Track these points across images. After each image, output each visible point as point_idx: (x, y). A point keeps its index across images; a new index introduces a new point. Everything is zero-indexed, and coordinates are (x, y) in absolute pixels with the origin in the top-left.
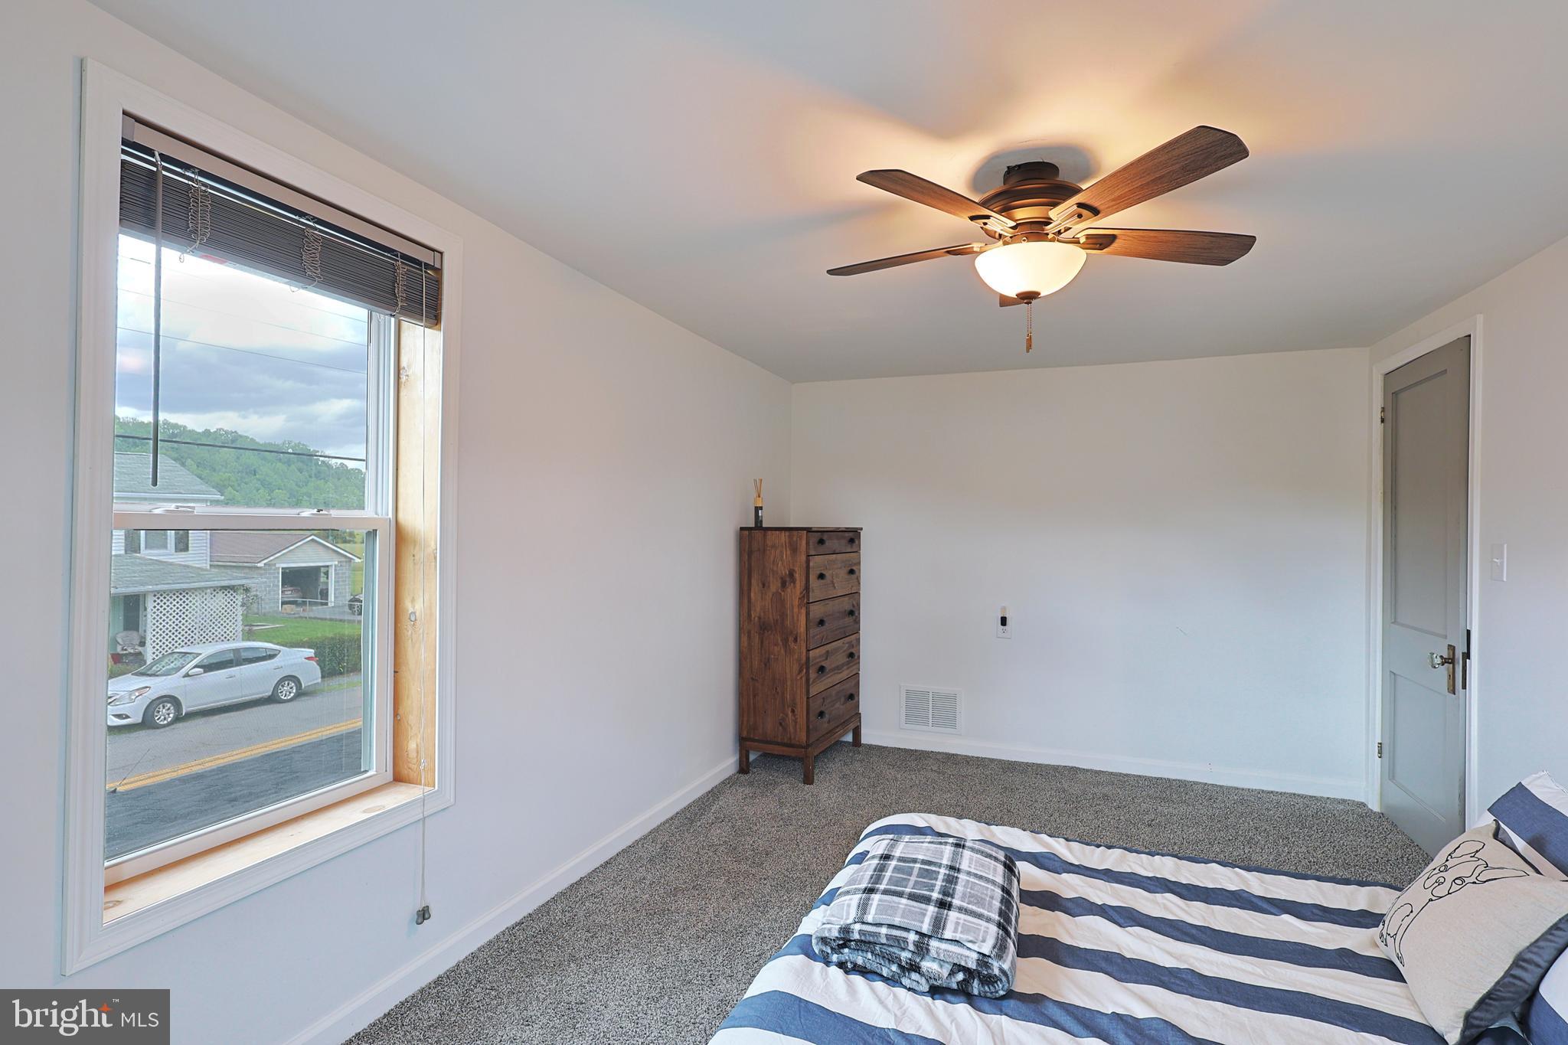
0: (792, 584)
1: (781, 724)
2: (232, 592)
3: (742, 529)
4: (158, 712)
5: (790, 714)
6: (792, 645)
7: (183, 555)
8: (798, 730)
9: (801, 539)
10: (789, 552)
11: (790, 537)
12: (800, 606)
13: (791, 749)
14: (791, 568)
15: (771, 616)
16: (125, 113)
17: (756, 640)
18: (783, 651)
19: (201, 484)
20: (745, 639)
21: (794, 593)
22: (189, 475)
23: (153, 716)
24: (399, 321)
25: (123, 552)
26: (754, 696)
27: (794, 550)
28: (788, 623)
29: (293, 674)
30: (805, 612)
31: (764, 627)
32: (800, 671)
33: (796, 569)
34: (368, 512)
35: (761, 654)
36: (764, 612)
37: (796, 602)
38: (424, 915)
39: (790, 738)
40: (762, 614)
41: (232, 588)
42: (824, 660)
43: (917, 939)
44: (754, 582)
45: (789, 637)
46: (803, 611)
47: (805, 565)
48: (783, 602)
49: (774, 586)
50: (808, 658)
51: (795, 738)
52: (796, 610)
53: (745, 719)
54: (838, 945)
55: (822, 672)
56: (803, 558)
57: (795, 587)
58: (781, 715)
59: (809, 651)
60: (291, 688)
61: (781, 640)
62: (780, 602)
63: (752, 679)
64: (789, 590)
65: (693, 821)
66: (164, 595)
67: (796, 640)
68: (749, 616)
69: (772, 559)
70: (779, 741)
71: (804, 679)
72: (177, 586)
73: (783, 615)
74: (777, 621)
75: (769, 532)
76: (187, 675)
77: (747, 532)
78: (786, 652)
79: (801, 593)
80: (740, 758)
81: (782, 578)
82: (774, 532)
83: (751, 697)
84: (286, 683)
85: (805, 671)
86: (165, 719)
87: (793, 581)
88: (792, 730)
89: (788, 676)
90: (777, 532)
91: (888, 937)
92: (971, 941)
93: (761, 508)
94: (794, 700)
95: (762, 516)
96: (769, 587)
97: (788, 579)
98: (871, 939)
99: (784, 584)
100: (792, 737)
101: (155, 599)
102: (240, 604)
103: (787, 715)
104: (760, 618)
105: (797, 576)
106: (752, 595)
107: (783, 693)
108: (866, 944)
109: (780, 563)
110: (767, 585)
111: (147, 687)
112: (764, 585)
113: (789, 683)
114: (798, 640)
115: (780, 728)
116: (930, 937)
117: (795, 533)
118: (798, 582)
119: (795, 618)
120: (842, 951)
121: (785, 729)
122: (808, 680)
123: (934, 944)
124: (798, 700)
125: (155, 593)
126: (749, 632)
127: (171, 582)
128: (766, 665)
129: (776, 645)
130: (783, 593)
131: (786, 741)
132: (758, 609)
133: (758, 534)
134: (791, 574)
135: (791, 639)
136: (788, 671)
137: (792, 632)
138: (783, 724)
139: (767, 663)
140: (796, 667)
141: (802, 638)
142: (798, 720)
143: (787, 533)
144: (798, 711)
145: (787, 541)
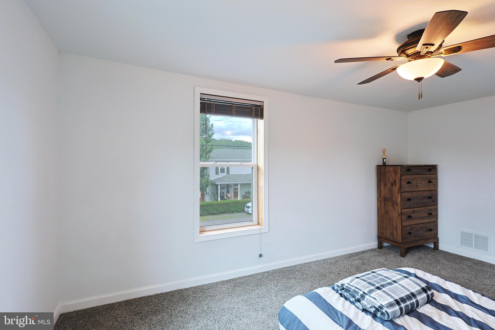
0: (395, 185)
1: (392, 234)
3: (377, 166)
5: (395, 231)
6: (396, 207)
8: (398, 237)
9: (398, 169)
10: (394, 174)
11: (394, 168)
12: (398, 193)
13: (395, 243)
14: (395, 179)
15: (388, 196)
16: (200, 93)
17: (383, 204)
18: (392, 208)
20: (379, 203)
21: (396, 188)
24: (257, 120)
26: (383, 223)
27: (396, 173)
28: (394, 199)
30: (400, 195)
31: (385, 200)
32: (399, 216)
33: (397, 180)
34: (252, 163)
35: (385, 209)
36: (385, 194)
37: (397, 191)
38: (261, 256)
39: (395, 239)
40: (385, 195)
42: (412, 214)
43: (362, 294)
44: (382, 184)
45: (394, 204)
46: (399, 195)
47: (399, 178)
48: (392, 191)
49: (389, 186)
50: (401, 212)
51: (397, 240)
52: (397, 194)
53: (379, 230)
54: (342, 289)
55: (410, 218)
56: (399, 176)
57: (396, 186)
58: (392, 231)
59: (402, 209)
61: (392, 205)
62: (391, 191)
63: (382, 217)
64: (394, 187)
65: (351, 257)
67: (397, 205)
68: (380, 195)
69: (388, 176)
70: (391, 240)
71: (400, 219)
73: (392, 196)
74: (390, 197)
75: (387, 167)
77: (379, 167)
78: (393, 209)
79: (398, 188)
80: (378, 243)
81: (391, 183)
82: (388, 167)
83: (381, 223)
85: (400, 216)
87: (396, 184)
88: (396, 237)
89: (394, 217)
90: (390, 167)
91: (353, 290)
92: (379, 300)
93: (385, 158)
94: (396, 226)
95: (385, 161)
96: (387, 186)
97: (393, 183)
98: (348, 289)
99: (392, 185)
100: (396, 239)
103: (394, 231)
104: (384, 196)
105: (397, 182)
106: (381, 188)
107: (392, 224)
108: (347, 290)
109: (391, 178)
110: (386, 185)
112: (385, 185)
113: (394, 220)
114: (398, 205)
115: (392, 235)
116: (367, 294)
117: (396, 167)
118: (397, 185)
119: (397, 197)
120: (342, 290)
121: (393, 236)
122: (401, 220)
123: (367, 297)
124: (398, 227)
126: (380, 201)
128: (386, 213)
129: (390, 206)
130: (392, 188)
131: (394, 240)
132: (383, 193)
133: (383, 168)
134: (395, 181)
135: (395, 204)
136: (394, 216)
137: (395, 202)
138: (393, 234)
139: (387, 212)
140: (397, 215)
141: (399, 204)
142: (398, 233)
143: (393, 167)
144: (398, 230)
145: (393, 170)
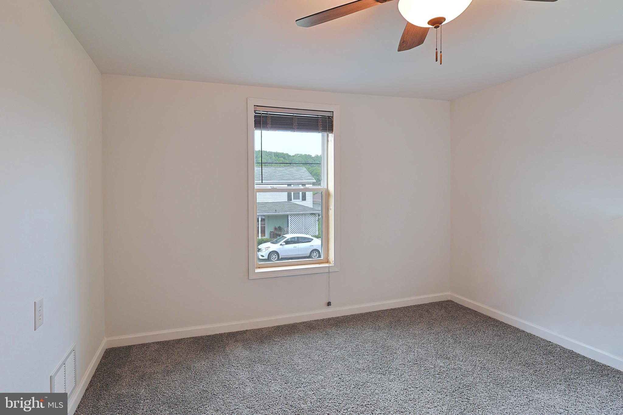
2: (314, 216)
4: (272, 256)
7: (304, 202)
19: (311, 176)
22: (308, 173)
23: (270, 257)
25: (287, 201)
29: (317, 249)
41: (314, 214)
60: (317, 254)
66: (295, 215)
72: (298, 213)
76: (281, 245)
84: (315, 252)
86: (274, 259)
101: (291, 217)
102: (317, 220)
111: (269, 247)
125: (291, 215)
127: (294, 211)
